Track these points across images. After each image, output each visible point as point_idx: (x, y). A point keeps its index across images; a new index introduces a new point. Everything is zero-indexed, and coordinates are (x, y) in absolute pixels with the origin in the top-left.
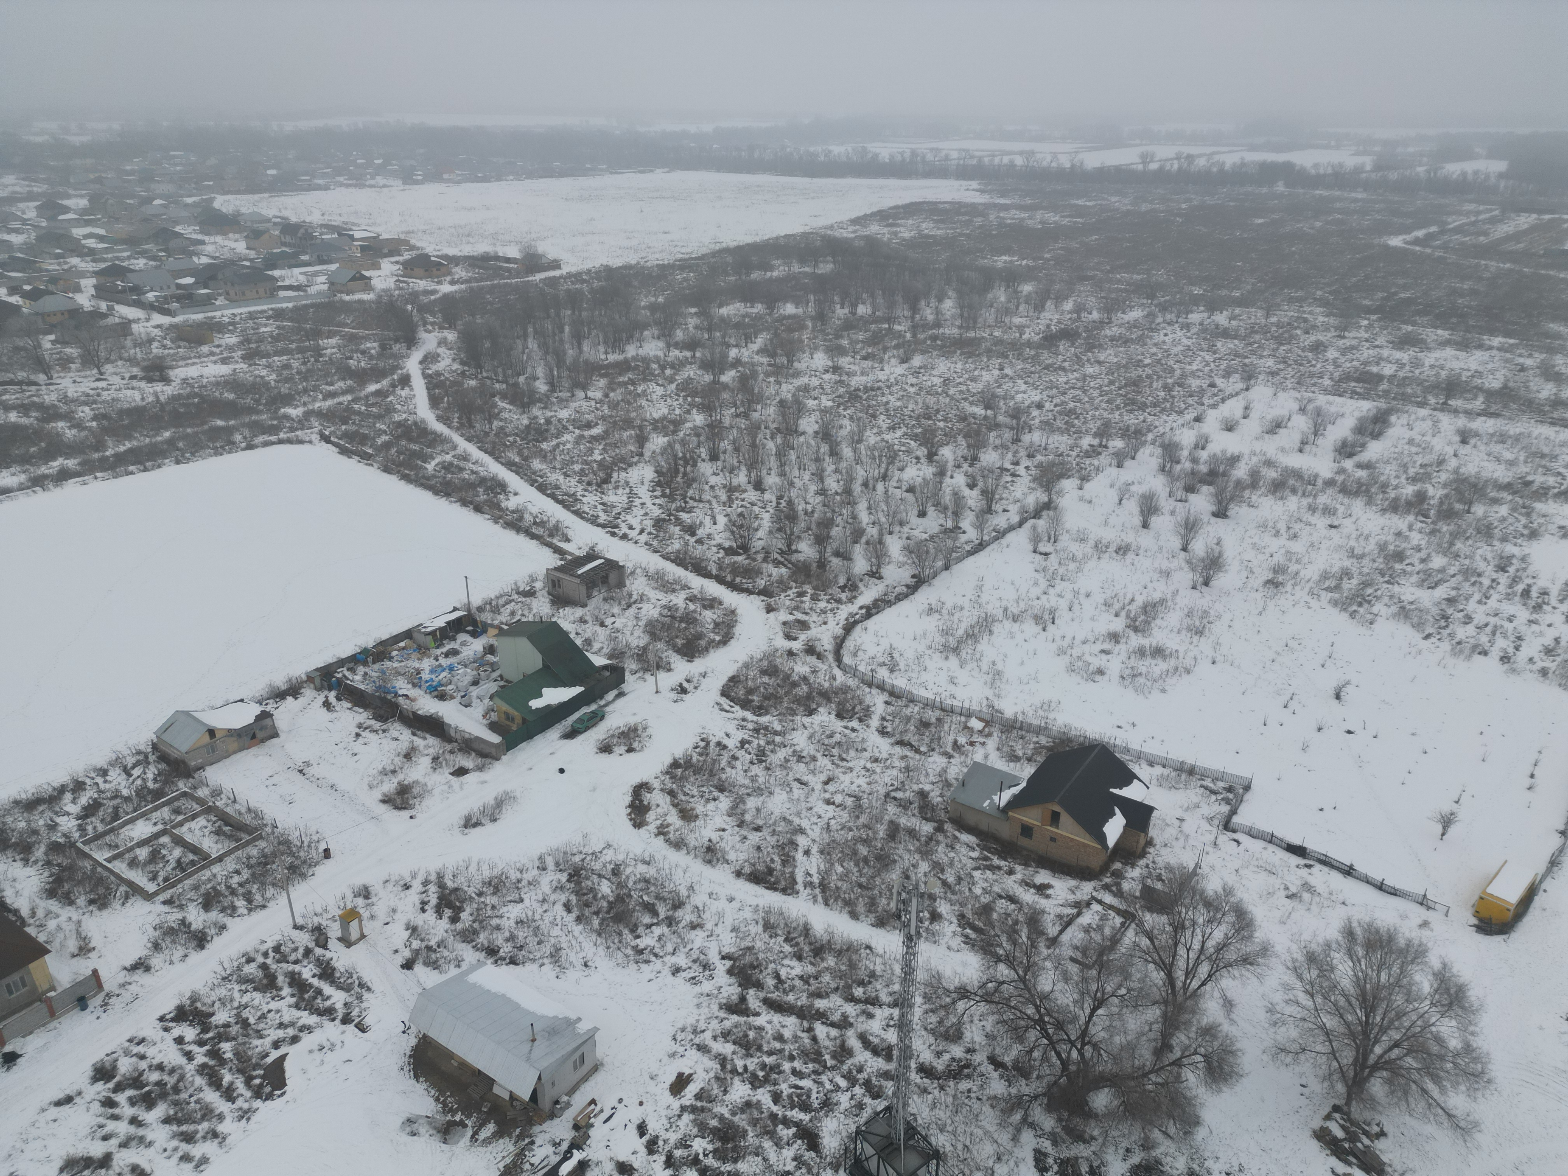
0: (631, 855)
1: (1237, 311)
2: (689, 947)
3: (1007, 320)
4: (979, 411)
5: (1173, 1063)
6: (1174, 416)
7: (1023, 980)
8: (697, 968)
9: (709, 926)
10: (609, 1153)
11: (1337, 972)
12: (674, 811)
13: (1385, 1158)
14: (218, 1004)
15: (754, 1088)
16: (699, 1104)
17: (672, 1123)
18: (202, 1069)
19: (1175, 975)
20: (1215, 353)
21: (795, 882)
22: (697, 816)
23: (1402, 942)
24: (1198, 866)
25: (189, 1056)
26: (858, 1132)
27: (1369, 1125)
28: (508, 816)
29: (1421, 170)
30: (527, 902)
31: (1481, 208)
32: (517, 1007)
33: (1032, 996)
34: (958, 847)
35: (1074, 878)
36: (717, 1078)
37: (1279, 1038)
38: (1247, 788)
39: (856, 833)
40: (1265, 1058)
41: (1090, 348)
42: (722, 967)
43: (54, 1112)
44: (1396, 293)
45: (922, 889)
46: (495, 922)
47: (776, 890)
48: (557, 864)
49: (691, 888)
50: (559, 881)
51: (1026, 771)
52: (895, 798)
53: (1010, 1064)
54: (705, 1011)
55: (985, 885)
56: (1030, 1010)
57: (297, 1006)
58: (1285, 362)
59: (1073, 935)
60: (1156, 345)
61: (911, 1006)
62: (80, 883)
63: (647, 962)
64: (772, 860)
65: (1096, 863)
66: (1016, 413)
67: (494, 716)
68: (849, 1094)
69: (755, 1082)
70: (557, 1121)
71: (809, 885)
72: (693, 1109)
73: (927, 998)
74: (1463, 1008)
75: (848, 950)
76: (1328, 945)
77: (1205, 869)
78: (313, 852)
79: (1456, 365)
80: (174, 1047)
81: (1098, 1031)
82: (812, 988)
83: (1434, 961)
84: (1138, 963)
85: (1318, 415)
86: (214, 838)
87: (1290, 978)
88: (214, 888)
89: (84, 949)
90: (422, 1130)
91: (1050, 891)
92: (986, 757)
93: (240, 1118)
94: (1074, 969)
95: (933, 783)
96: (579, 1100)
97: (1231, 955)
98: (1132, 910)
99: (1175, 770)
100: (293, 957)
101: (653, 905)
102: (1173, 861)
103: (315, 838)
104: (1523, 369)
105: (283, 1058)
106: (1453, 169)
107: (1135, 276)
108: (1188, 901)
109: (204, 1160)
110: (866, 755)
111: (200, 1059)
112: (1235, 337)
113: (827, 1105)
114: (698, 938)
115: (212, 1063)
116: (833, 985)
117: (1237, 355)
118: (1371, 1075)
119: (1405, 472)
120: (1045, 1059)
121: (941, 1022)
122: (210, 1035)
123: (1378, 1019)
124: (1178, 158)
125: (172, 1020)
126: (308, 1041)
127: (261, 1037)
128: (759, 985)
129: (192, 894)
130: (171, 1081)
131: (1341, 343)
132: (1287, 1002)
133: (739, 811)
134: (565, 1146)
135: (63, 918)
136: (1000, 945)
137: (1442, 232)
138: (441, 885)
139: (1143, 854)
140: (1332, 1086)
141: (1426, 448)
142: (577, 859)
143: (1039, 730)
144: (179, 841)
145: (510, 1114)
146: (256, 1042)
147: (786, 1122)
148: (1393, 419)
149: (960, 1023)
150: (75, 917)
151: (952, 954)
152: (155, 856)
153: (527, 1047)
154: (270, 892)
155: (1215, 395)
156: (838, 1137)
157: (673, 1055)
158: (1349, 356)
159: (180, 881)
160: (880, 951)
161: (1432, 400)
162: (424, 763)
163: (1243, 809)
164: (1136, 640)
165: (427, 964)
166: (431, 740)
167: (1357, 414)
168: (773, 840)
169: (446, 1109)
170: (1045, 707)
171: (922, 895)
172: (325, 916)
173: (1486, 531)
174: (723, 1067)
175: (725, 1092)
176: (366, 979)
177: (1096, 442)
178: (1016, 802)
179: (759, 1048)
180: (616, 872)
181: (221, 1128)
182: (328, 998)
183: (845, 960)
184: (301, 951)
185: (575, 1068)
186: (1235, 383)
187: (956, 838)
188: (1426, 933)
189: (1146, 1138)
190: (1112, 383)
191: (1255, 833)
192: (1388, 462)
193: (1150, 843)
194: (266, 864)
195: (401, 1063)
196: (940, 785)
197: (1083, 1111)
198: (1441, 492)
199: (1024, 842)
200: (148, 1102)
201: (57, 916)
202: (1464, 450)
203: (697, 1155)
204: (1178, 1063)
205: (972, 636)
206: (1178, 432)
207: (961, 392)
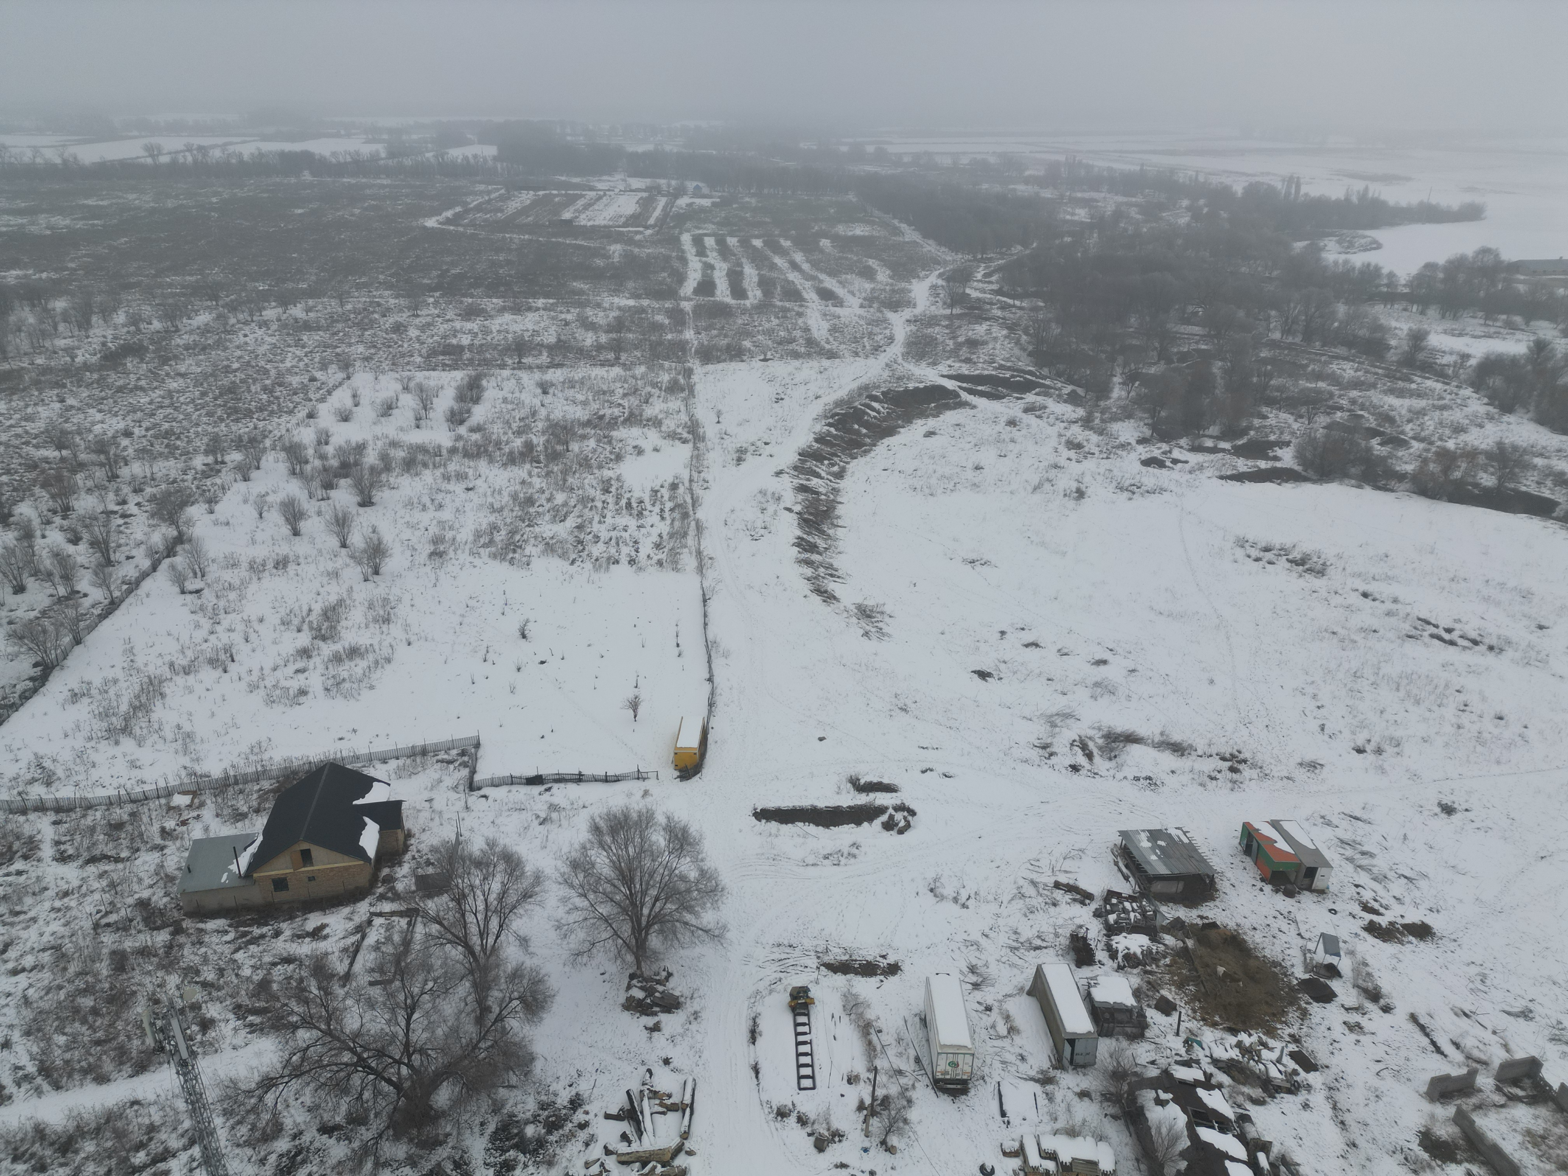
1: (311, 302)
3: (48, 344)
4: (51, 453)
5: (496, 1021)
6: (285, 418)
7: (328, 1033)
11: (598, 866)
13: (677, 993)
19: (471, 943)
20: (303, 347)
23: (634, 816)
24: (459, 835)
27: (658, 974)
29: (429, 155)
31: (490, 187)
33: (344, 1042)
34: (206, 939)
35: (347, 905)
37: (572, 946)
38: (477, 746)
39: (70, 988)
40: (567, 969)
41: (165, 361)
44: (448, 270)
45: (179, 1004)
51: (260, 823)
52: (108, 925)
53: (343, 1122)
55: (253, 961)
56: (346, 1057)
58: (375, 347)
59: (366, 959)
60: (238, 347)
61: (212, 1133)
65: (363, 880)
66: (101, 447)
73: (227, 1113)
74: (690, 844)
75: (108, 1121)
76: (584, 847)
77: (466, 834)
79: (517, 328)
81: (419, 1035)
83: (661, 819)
84: (436, 951)
85: (422, 391)
87: (565, 891)
91: (325, 932)
92: (206, 829)
94: (376, 992)
95: (151, 886)
97: (512, 898)
98: (414, 905)
99: (409, 757)
102: (435, 841)
104: (567, 324)
106: (456, 154)
107: (188, 278)
108: (460, 871)
110: (50, 893)
112: (319, 328)
117: (326, 346)
118: (647, 934)
119: (510, 427)
120: (377, 1093)
121: (253, 1128)
123: (638, 886)
124: (189, 149)
131: (417, 321)
132: (568, 913)
136: (292, 1012)
137: (467, 211)
139: (406, 848)
140: (624, 960)
141: (519, 404)
143: (257, 777)
148: (484, 383)
149: (275, 1115)
151: (241, 1052)
155: (319, 389)
158: (429, 333)
160: (152, 1097)
161: (510, 362)
163: (480, 766)
164: (327, 649)
167: (454, 384)
170: (256, 750)
171: (182, 1011)
173: (585, 463)
177: (210, 459)
178: (257, 862)
183: (108, 1134)
186: (334, 374)
187: (201, 930)
188: (649, 799)
189: (495, 1102)
190: (204, 394)
191: (496, 782)
192: (493, 422)
193: (409, 835)
196: (161, 884)
197: (432, 1116)
198: (542, 439)
199: (282, 896)
202: (548, 399)
204: (500, 1018)
205: (140, 707)
206: (295, 432)
207: (17, 436)
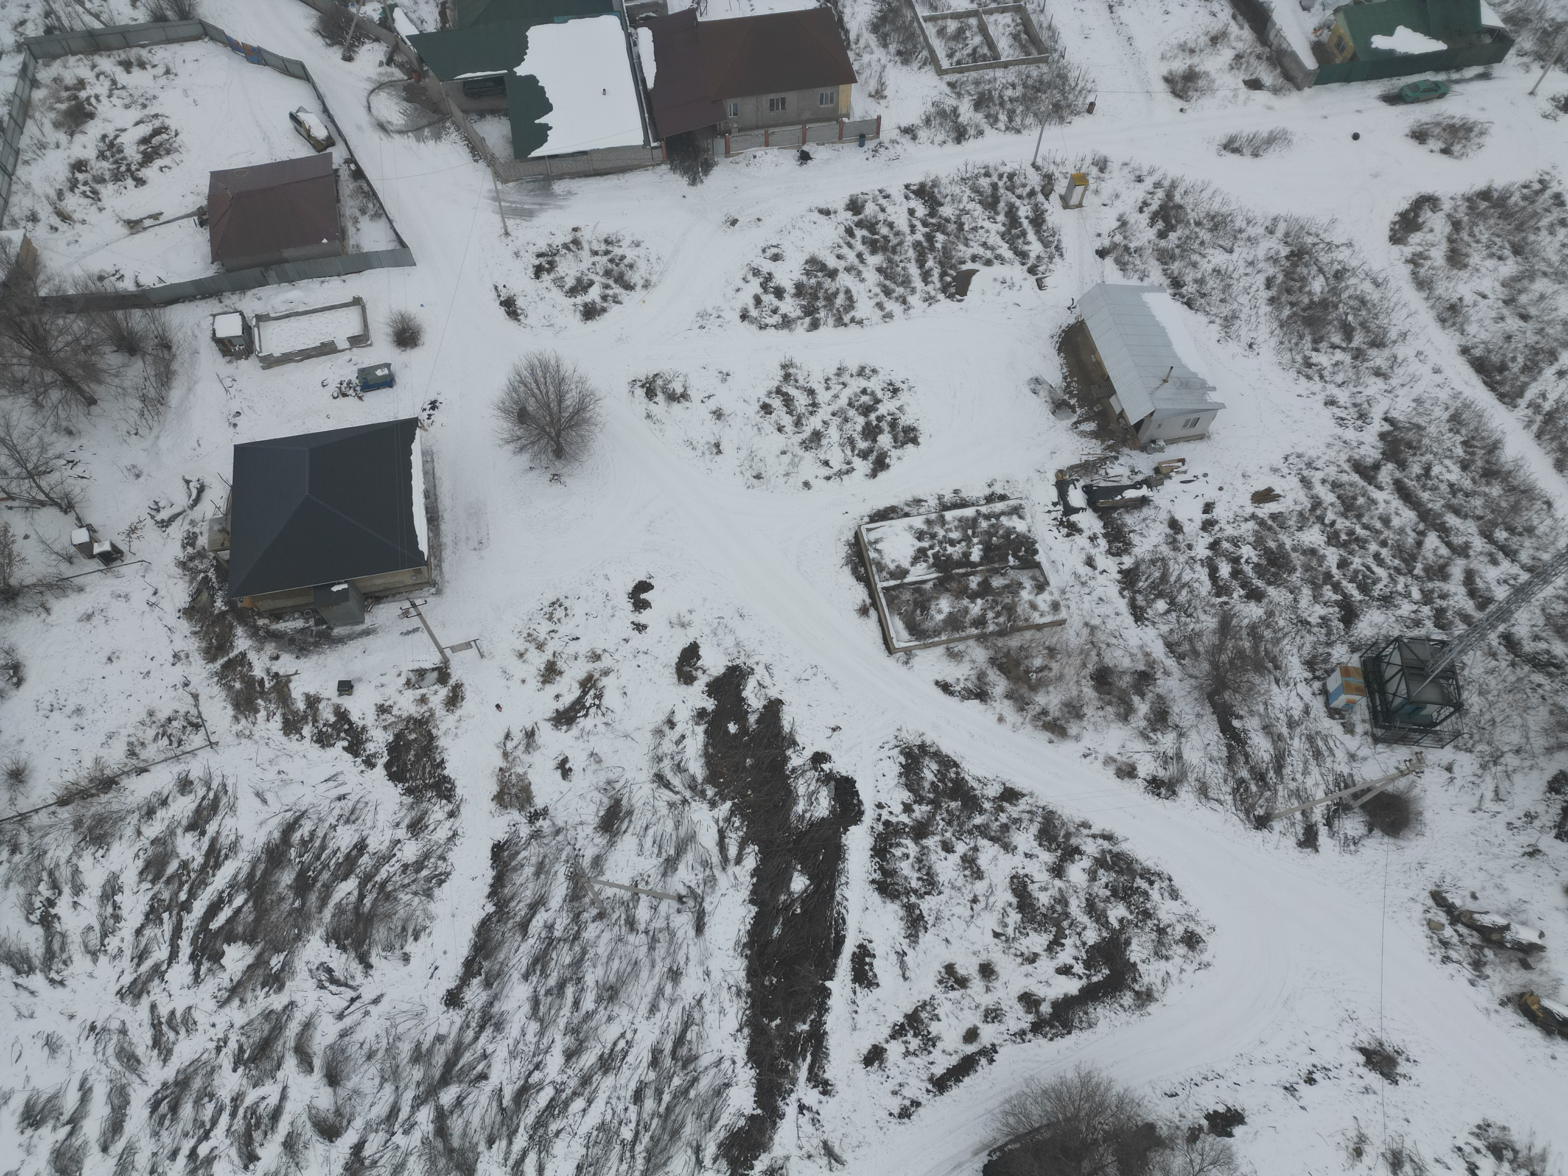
0: (1366, 267)
2: (1359, 389)
8: (1353, 412)
9: (1394, 382)
10: (1169, 506)
12: (1444, 246)
14: (949, 198)
15: (1329, 543)
16: (1270, 522)
17: (1236, 520)
18: (917, 245)
21: (1521, 394)
22: (1466, 266)
25: (913, 231)
26: (1398, 639)
28: (1271, 159)
30: (1235, 256)
32: (1168, 345)
36: (1301, 514)
42: (1377, 426)
43: (816, 216)
46: (1195, 257)
47: (1493, 389)
48: (1287, 235)
49: (1404, 336)
50: (1277, 253)
54: (1332, 454)
57: (1003, 236)
62: (897, 30)
63: (1309, 378)
64: (1514, 359)
67: (1325, 35)
68: (1415, 607)
69: (1333, 539)
70: (1144, 455)
71: (1535, 406)
72: (1262, 523)
78: (1081, 99)
80: (906, 215)
82: (1455, 501)
86: (1011, 41)
88: (990, 91)
89: (878, 95)
90: (1042, 393)
93: (926, 300)
96: (1172, 452)
100: (1019, 191)
101: (1353, 329)
103: (1089, 86)
105: (973, 272)
109: (889, 316)
111: (919, 237)
113: (1387, 601)
114: (1374, 386)
115: (925, 244)
116: (1479, 512)
122: (933, 221)
125: (914, 192)
126: (997, 269)
127: (967, 245)
128: (1402, 465)
129: (971, 88)
130: (894, 241)
133: (1518, 286)
134: (1139, 478)
135: (875, 57)
138: (1169, 196)
142: (1310, 240)
144: (983, 29)
145: (1112, 426)
146: (961, 247)
147: (1337, 587)
150: (883, 61)
152: (959, 35)
153: (1158, 383)
154: (1030, 120)
156: (1376, 630)
157: (1275, 470)
159: (968, 69)
162: (1227, 55)
165: (1117, 261)
166: (1247, 34)
168: (1531, 339)
169: (1067, 390)
172: (1061, 168)
174: (1313, 509)
175: (1300, 529)
176: (1063, 245)
179: (1359, 517)
180: (1339, 275)
181: (911, 299)
182: (1028, 243)
184: (1028, 189)
185: (1185, 426)
194: (1039, 91)
195: (1054, 332)
200: (874, 247)
201: (872, 53)
203: (1240, 557)
